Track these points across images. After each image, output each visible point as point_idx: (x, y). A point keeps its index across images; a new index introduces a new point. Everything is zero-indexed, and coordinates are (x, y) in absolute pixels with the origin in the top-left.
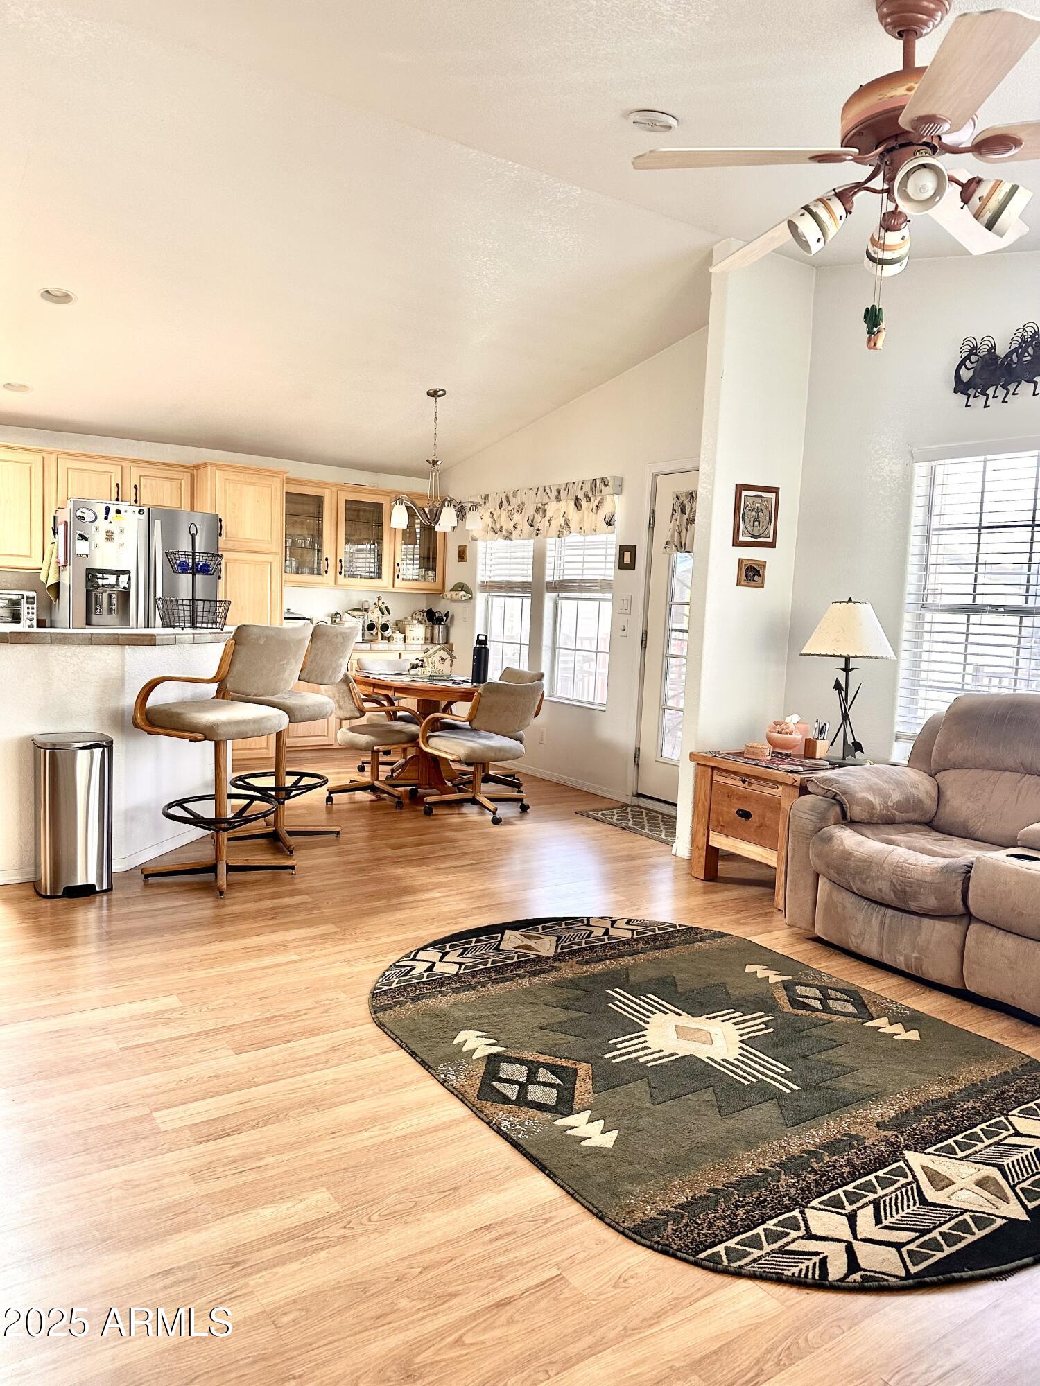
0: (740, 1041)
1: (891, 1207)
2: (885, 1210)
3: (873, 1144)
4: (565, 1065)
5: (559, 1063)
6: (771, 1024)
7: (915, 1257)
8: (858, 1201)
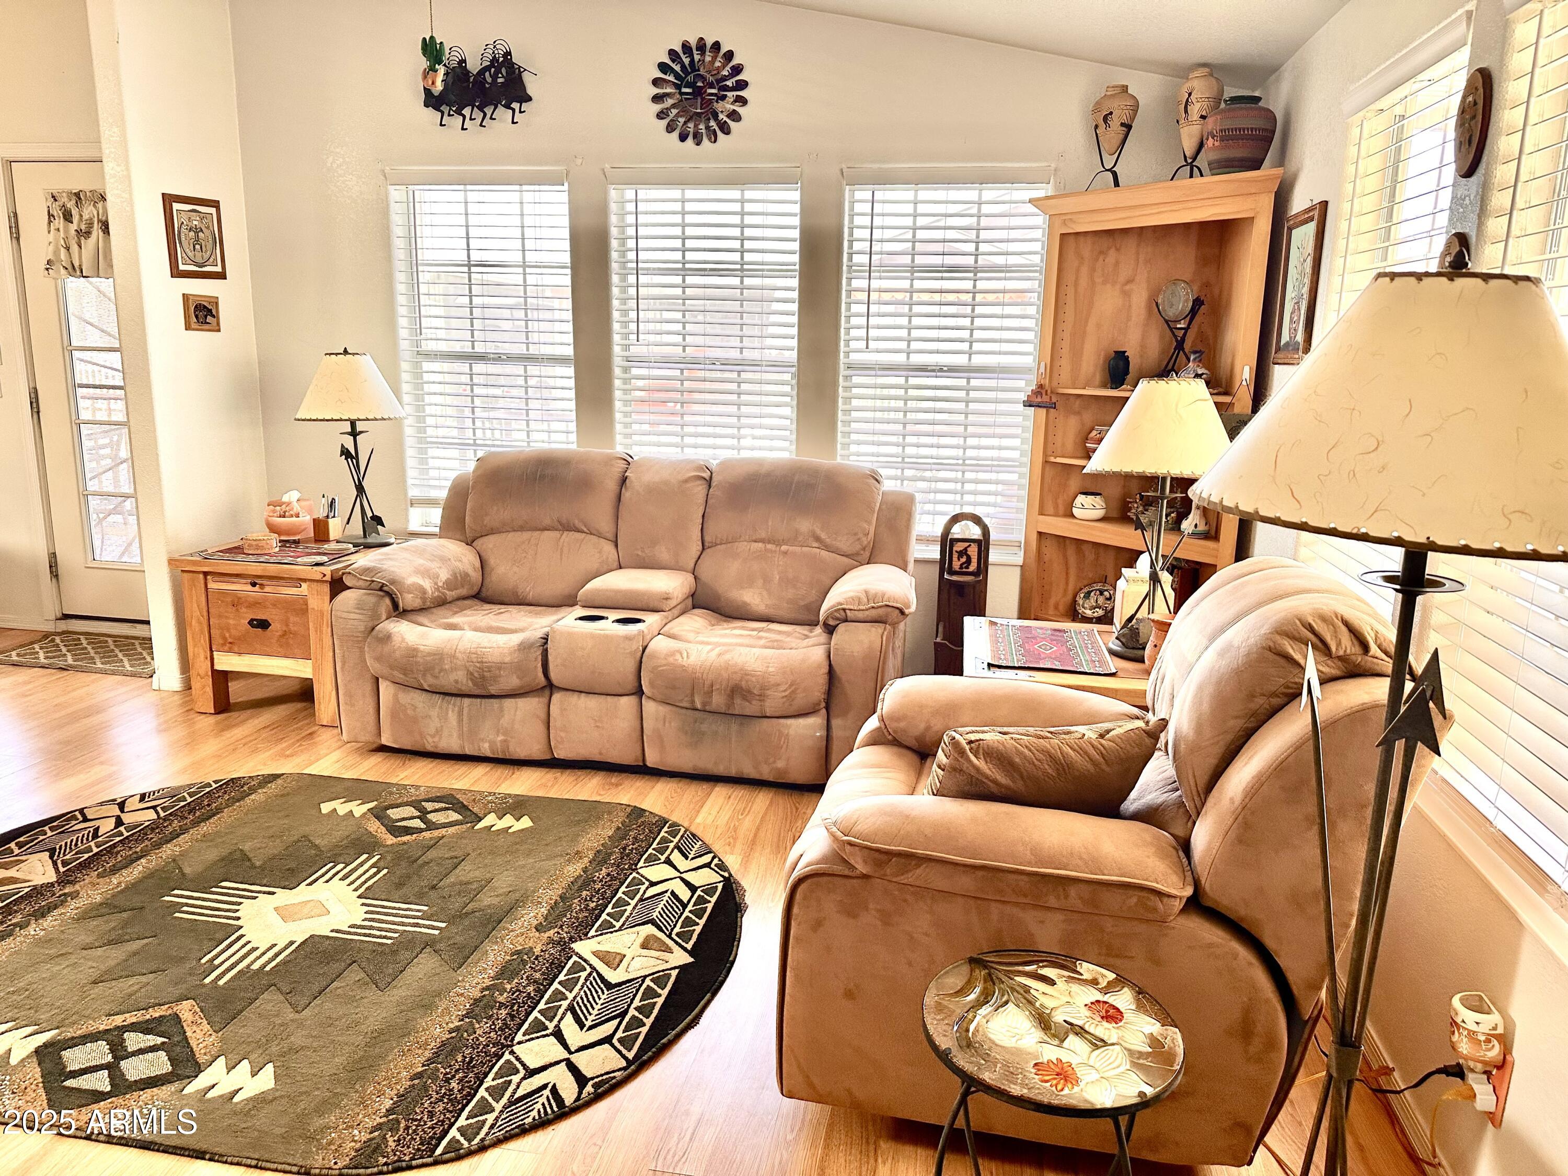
0: (359, 897)
1: (585, 1006)
2: (582, 1011)
3: (542, 951)
4: (157, 1015)
5: (148, 1017)
6: (382, 864)
7: (627, 1042)
8: (555, 1015)
